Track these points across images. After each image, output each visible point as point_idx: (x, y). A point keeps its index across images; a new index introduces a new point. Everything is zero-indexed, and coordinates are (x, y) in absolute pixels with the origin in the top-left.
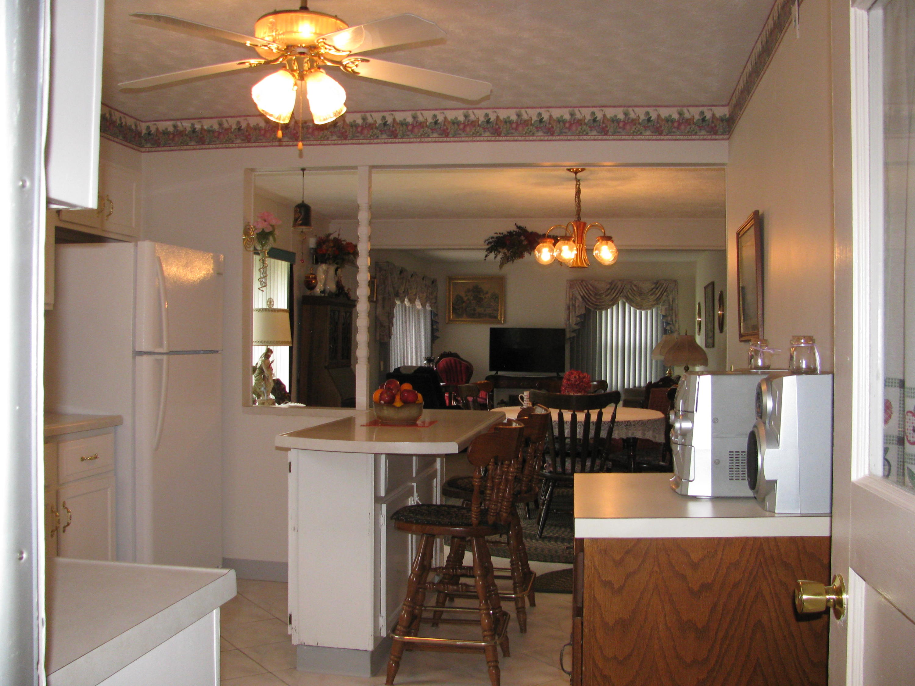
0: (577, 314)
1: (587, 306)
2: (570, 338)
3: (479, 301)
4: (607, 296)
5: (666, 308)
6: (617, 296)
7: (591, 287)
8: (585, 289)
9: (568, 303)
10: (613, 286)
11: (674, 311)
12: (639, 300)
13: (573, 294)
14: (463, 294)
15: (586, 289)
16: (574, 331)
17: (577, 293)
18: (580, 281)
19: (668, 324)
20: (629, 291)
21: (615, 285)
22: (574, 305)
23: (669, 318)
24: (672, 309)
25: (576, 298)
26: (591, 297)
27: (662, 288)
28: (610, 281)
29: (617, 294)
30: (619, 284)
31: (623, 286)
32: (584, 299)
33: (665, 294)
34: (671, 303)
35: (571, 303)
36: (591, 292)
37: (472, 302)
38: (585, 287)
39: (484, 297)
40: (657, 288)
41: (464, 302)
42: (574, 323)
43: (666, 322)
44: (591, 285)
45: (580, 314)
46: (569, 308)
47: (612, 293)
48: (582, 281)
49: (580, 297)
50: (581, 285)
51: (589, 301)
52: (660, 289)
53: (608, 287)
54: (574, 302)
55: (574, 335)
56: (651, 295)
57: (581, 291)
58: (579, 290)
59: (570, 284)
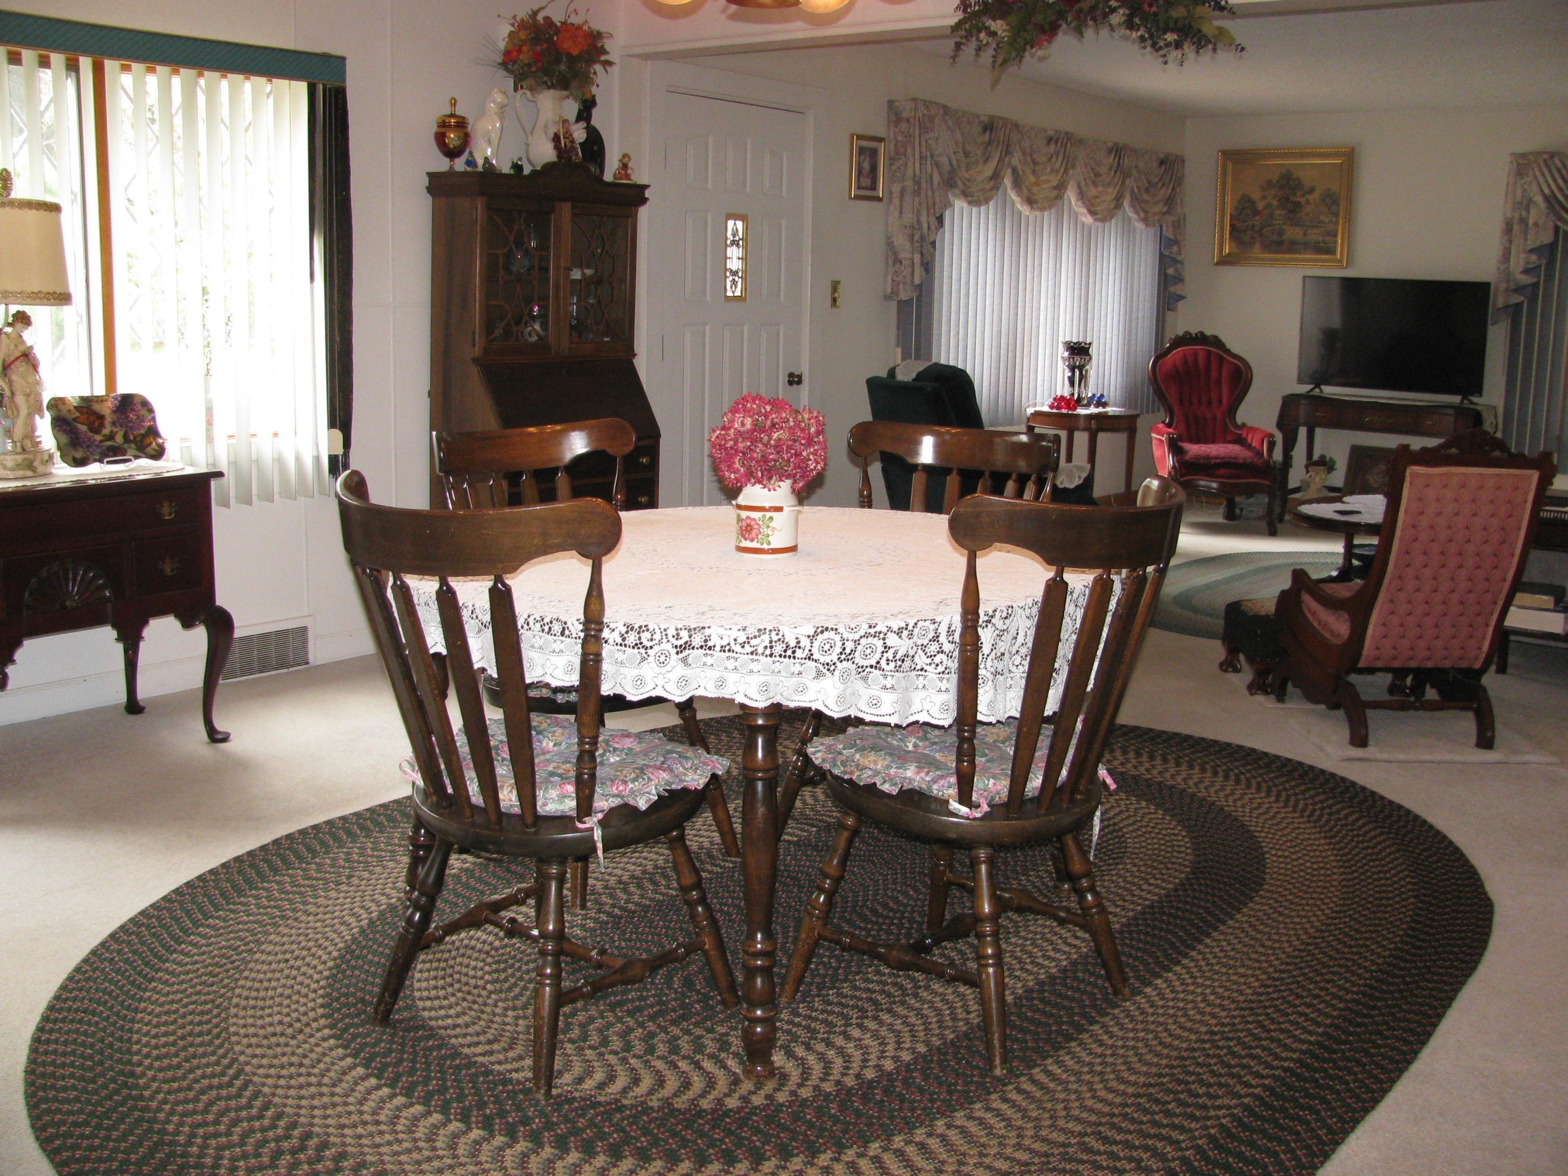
0: (1530, 244)
1: (1558, 224)
2: (1506, 307)
3: (1293, 209)
8: (1556, 176)
9: (1509, 215)
13: (1524, 190)
14: (1256, 195)
15: (1560, 174)
16: (1519, 289)
17: (1534, 186)
18: (1546, 156)
22: (1523, 221)
25: (1530, 201)
32: (1553, 202)
35: (1517, 215)
37: (1277, 212)
38: (1559, 171)
39: (1303, 200)
41: (1256, 213)
42: (1521, 269)
45: (1538, 243)
46: (1508, 229)
48: (1552, 155)
49: (1539, 199)
50: (1548, 166)
51: (1565, 209)
54: (1524, 213)
55: (1516, 299)
57: (1547, 181)
58: (1541, 180)
59: (1518, 164)
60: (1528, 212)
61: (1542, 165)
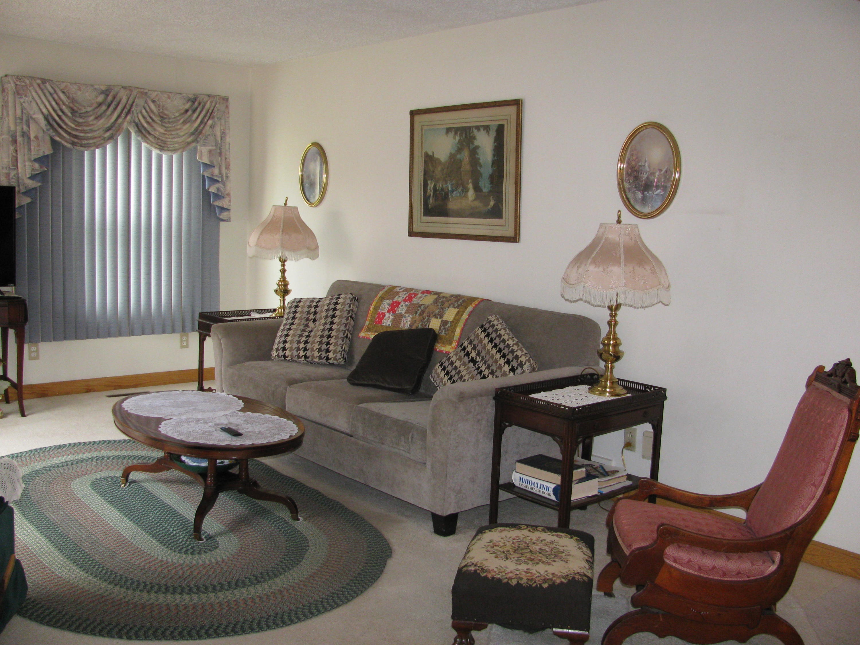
0: (34, 155)
1: (57, 139)
2: (25, 207)
4: (98, 118)
5: (210, 151)
6: (120, 120)
7: (62, 96)
8: (51, 99)
9: (13, 129)
10: (110, 98)
11: (224, 159)
12: (162, 131)
13: (24, 109)
15: (54, 99)
16: (28, 192)
18: (39, 81)
19: (214, 181)
20: (141, 112)
21: (114, 97)
22: (25, 135)
23: (216, 171)
24: (220, 154)
25: (30, 118)
26: (64, 117)
27: (204, 113)
28: (103, 88)
29: (119, 117)
30: (123, 95)
31: (130, 102)
32: (51, 121)
33: (210, 122)
34: (220, 142)
35: (19, 128)
36: (64, 108)
38: (51, 94)
40: (194, 111)
42: (28, 176)
43: (208, 177)
44: (63, 92)
45: (41, 154)
46: (13, 140)
47: (109, 113)
48: (44, 81)
49: (39, 117)
50: (42, 90)
51: (61, 127)
52: (201, 112)
53: (101, 98)
54: (25, 127)
55: (29, 199)
56: (185, 123)
57: (43, 102)
58: (39, 101)
59: (16, 85)
60: (29, 127)
61: (38, 89)
